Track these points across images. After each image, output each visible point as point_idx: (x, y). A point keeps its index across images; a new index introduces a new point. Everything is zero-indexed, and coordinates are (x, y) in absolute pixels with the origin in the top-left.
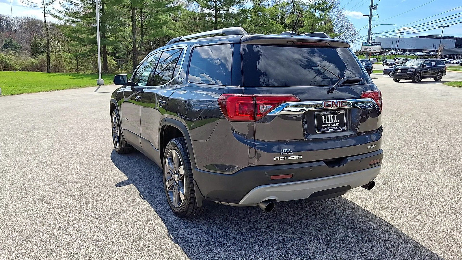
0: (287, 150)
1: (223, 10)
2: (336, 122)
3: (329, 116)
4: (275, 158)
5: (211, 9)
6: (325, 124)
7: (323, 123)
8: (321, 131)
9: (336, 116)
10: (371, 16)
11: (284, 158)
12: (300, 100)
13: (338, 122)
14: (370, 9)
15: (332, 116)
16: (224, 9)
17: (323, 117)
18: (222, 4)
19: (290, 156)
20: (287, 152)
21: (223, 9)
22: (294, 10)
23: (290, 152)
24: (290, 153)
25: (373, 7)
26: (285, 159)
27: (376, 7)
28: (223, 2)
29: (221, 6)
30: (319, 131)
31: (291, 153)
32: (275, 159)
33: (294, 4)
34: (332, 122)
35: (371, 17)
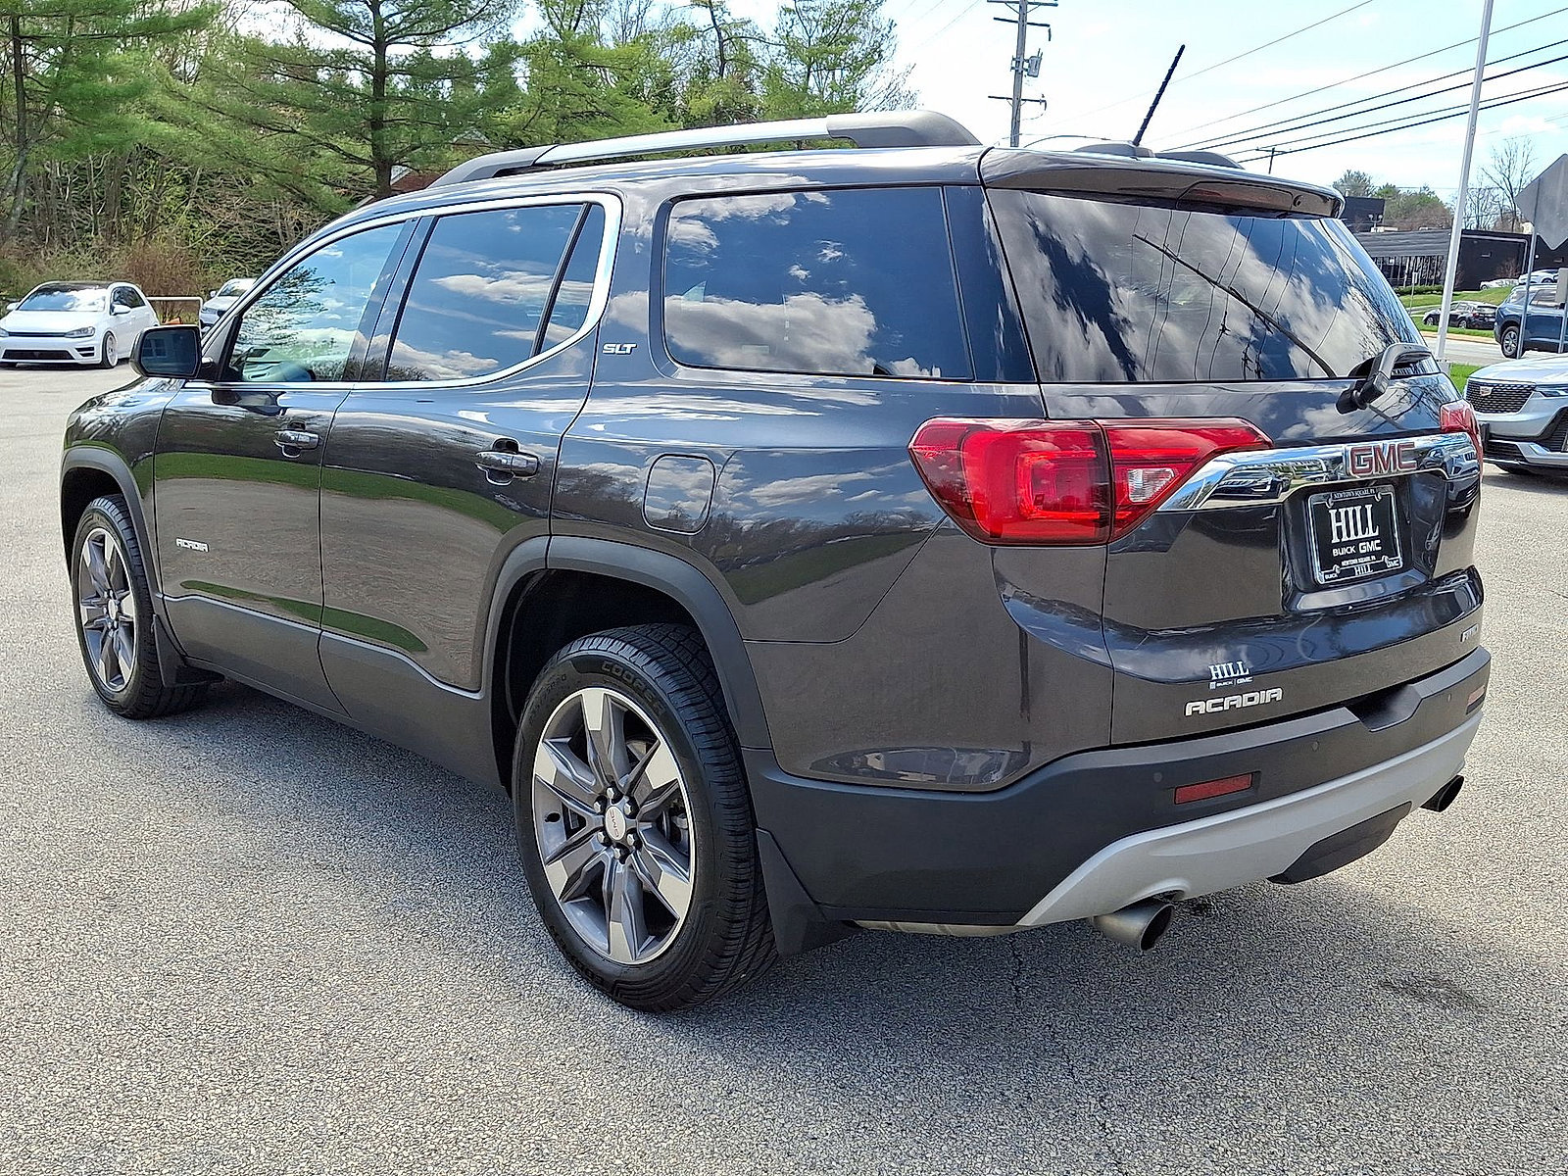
0: (1230, 665)
1: (409, 43)
2: (1372, 534)
3: (1350, 510)
4: (1189, 706)
5: (356, 36)
6: (1340, 545)
7: (1335, 540)
8: (1331, 576)
9: (1369, 507)
10: (1017, 101)
11: (1222, 704)
12: (1268, 443)
13: (1377, 534)
14: (1013, 71)
15: (1358, 509)
16: (417, 38)
17: (1333, 512)
18: (405, 14)
19: (1240, 690)
20: (1233, 675)
21: (411, 39)
22: (724, 61)
23: (1242, 674)
24: (1242, 681)
25: (1026, 65)
26: (1226, 708)
27: (1038, 64)
28: (413, 9)
29: (402, 26)
30: (1327, 577)
31: (1248, 680)
32: (1188, 713)
33: (719, 34)
34: (1361, 536)
35: (1019, 105)
